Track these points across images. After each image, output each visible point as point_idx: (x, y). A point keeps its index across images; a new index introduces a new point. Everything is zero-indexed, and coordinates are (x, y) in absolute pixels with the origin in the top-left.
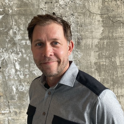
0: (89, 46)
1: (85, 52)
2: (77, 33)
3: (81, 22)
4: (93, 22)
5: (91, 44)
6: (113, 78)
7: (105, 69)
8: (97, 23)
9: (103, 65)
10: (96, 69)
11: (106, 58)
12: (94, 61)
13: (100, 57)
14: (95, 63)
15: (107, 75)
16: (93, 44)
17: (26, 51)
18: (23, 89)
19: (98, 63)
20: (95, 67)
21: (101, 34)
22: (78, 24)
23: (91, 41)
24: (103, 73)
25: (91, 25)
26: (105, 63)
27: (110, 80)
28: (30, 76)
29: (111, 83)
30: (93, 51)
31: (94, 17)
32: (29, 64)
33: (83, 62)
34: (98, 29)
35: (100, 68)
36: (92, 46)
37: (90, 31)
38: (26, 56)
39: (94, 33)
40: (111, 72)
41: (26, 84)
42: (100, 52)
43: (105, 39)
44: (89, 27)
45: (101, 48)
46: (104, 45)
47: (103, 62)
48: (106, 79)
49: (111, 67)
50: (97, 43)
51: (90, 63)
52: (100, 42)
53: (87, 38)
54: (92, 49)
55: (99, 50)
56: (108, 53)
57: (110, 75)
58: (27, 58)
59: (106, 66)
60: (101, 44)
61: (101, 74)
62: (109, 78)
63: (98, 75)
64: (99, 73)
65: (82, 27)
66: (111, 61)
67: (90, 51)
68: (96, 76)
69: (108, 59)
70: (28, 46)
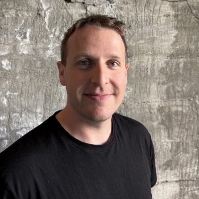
0: (146, 72)
1: (137, 84)
3: (128, 18)
4: (155, 17)
5: (151, 67)
6: (198, 140)
7: (181, 121)
8: (163, 19)
9: (176, 113)
11: (183, 96)
12: (157, 104)
13: (170, 95)
14: (161, 110)
15: (186, 134)
16: (155, 68)
20: (159, 117)
21: (172, 45)
23: (150, 60)
24: (177, 129)
25: (150, 24)
26: (180, 109)
27: (190, 144)
29: (194, 152)
30: (154, 82)
31: (157, 8)
33: (133, 106)
34: (166, 33)
35: (170, 121)
36: (153, 71)
37: (147, 37)
38: (1, 96)
39: (156, 42)
40: (194, 128)
42: (171, 84)
43: (180, 56)
44: (147, 29)
45: (171, 75)
46: (179, 69)
47: (178, 106)
48: (183, 143)
49: (193, 116)
50: (164, 66)
51: (148, 108)
52: (170, 62)
53: (143, 53)
54: (154, 78)
55: (167, 80)
56: (187, 87)
57: (191, 133)
58: (3, 100)
59: (182, 115)
60: (172, 66)
61: (172, 133)
62: (190, 141)
63: (166, 135)
64: (169, 129)
65: (131, 29)
66: (194, 105)
67: (148, 83)
68: (161, 138)
69: (187, 100)
70: (6, 73)
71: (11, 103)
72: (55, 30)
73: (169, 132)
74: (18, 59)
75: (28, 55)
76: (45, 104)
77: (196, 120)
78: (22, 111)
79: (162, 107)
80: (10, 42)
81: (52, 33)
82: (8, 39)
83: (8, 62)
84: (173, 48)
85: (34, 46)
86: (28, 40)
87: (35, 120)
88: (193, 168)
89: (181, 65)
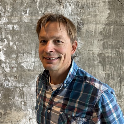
0: (91, 33)
1: (86, 40)
2: (77, 17)
3: (82, 3)
4: (97, 2)
5: (95, 31)
6: (120, 73)
7: (111, 61)
8: (102, 4)
9: (108, 57)
10: (100, 62)
11: (113, 48)
12: (97, 52)
13: (105, 47)
14: (99, 55)
15: (113, 69)
16: (97, 31)
17: (12, 38)
18: (9, 85)
19: (103, 54)
20: (98, 59)
21: (107, 19)
22: (78, 5)
23: (94, 27)
24: (108, 66)
25: (94, 6)
26: (110, 55)
27: (116, 75)
28: (17, 69)
29: (118, 79)
30: (96, 39)
32: (17, 54)
33: (83, 53)
34: (103, 11)
35: (104, 61)
36: (95, 33)
37: (93, 14)
38: (13, 44)
39: (98, 17)
40: (119, 66)
41: (13, 78)
42: (106, 41)
43: (111, 25)
44: (92, 9)
45: (106, 36)
46: (111, 32)
47: (109, 53)
48: (112, 74)
49: (118, 59)
50: (102, 30)
51: (92, 54)
52: (105, 28)
53: (90, 23)
54: (96, 37)
55: (103, 39)
56: (115, 42)
57: (117, 69)
58: (14, 46)
59: (112, 58)
60: (106, 30)
61: (105, 68)
62: (116, 73)
63: (102, 69)
64: (103, 66)
65: (83, 9)
66: (118, 53)
67: (93, 39)
68: (99, 71)
69: (114, 50)
70: (16, 32)
71: (18, 48)
72: (42, 9)
73: (103, 68)
74: (22, 25)
75: (28, 23)
76: (36, 49)
77: (119, 61)
78: (24, 52)
79: (100, 53)
80: (18, 15)
81: (40, 11)
82: (17, 14)
83: (17, 26)
84: (107, 20)
85: (31, 18)
86: (28, 15)
87: (31, 58)
88: (117, 89)
89: (112, 30)
